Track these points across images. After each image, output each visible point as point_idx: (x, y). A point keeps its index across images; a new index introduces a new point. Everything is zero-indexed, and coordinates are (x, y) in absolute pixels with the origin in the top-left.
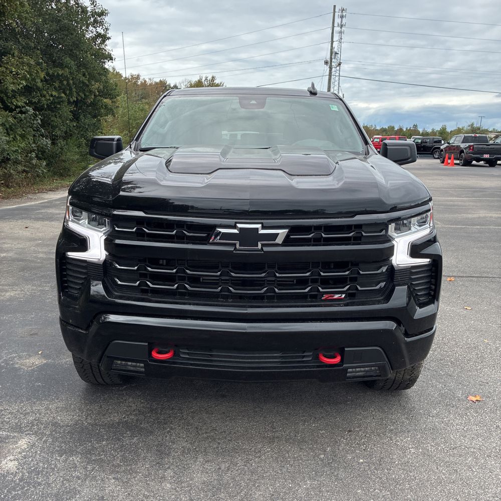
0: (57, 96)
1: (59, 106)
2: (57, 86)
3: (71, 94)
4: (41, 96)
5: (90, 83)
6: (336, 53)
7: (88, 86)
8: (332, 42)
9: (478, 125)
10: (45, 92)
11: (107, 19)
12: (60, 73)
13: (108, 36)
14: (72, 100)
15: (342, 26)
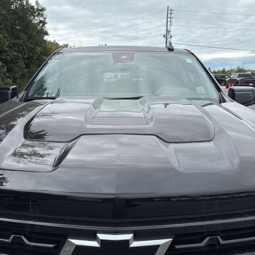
0: (16, 55)
1: (18, 61)
2: (16, 50)
3: (25, 54)
4: (7, 55)
5: (36, 48)
6: (169, 31)
7: (34, 49)
8: (167, 25)
9: (242, 68)
10: (9, 53)
11: (45, 13)
12: (18, 42)
13: (46, 22)
14: (25, 57)
15: (171, 18)
